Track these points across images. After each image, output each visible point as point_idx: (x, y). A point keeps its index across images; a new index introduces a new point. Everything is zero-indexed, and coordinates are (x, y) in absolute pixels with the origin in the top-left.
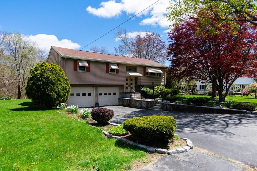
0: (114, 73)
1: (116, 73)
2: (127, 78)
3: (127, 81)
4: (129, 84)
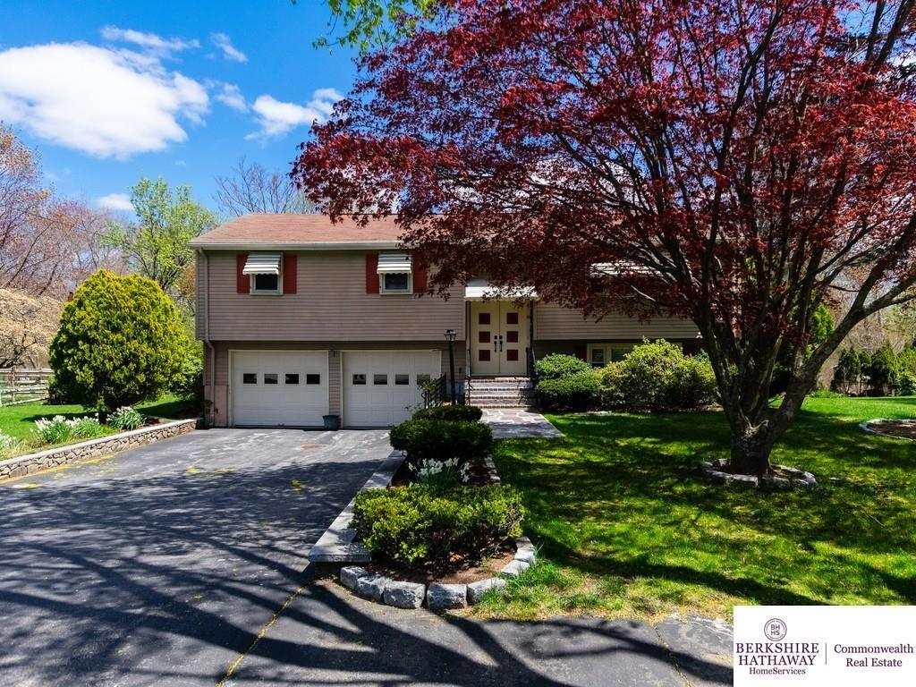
0: (403, 292)
1: (411, 293)
2: (487, 312)
3: (489, 323)
4: (496, 337)
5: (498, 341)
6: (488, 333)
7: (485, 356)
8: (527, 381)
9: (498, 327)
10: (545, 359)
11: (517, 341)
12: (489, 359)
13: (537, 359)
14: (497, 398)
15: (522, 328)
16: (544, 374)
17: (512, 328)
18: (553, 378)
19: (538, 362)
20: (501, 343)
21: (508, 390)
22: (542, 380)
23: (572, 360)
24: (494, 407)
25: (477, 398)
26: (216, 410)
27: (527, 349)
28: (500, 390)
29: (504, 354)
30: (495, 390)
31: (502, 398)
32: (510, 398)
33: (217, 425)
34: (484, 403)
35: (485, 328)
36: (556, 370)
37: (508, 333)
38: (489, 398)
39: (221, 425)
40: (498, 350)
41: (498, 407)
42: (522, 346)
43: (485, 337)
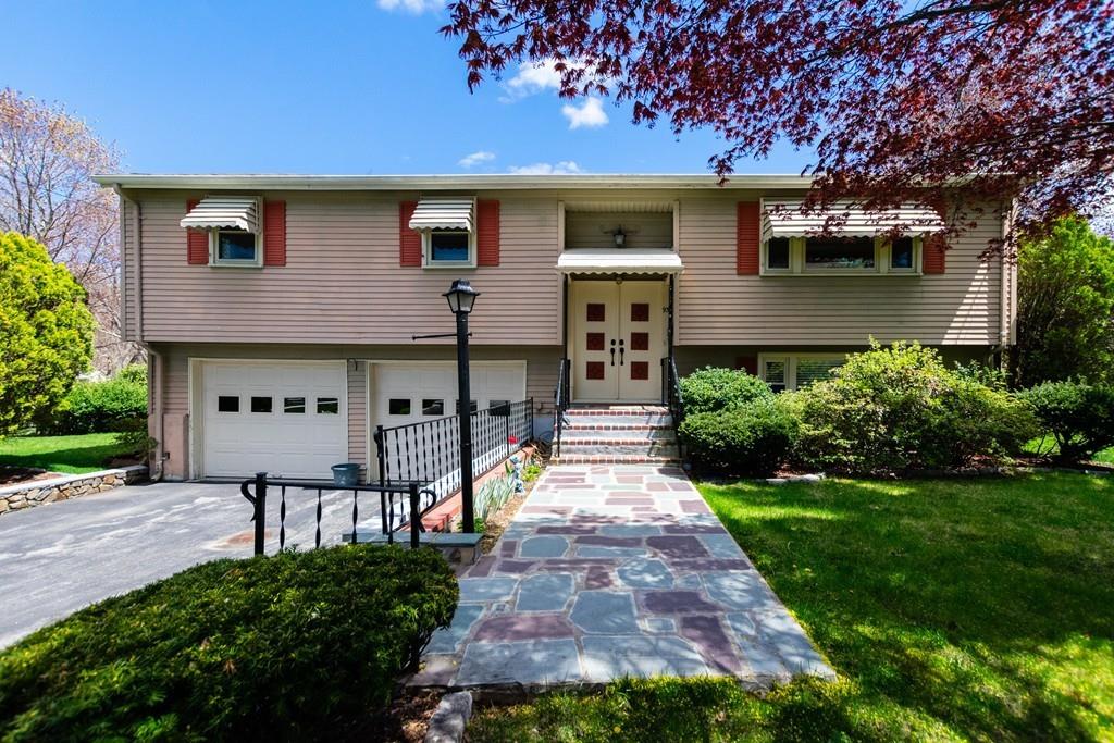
0: (460, 264)
1: (475, 265)
2: (599, 302)
3: (603, 319)
4: (613, 342)
5: (617, 347)
6: (602, 336)
7: (596, 371)
8: (662, 414)
9: (618, 326)
10: (693, 376)
11: (647, 349)
12: (602, 377)
13: (680, 376)
14: (610, 443)
15: (655, 327)
16: (693, 402)
17: (640, 327)
18: (712, 410)
19: (683, 380)
20: (622, 351)
21: (630, 428)
22: (692, 413)
23: (742, 378)
24: (602, 461)
25: (573, 443)
26: (167, 455)
27: (662, 360)
28: (615, 428)
29: (627, 369)
30: (608, 428)
31: (618, 443)
32: (633, 443)
33: (168, 477)
34: (585, 452)
35: (596, 327)
36: (717, 395)
37: (633, 335)
38: (595, 443)
39: (174, 478)
40: (617, 362)
41: (610, 462)
42: (654, 355)
43: (595, 341)
